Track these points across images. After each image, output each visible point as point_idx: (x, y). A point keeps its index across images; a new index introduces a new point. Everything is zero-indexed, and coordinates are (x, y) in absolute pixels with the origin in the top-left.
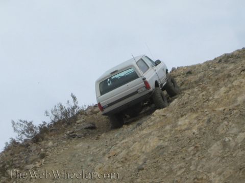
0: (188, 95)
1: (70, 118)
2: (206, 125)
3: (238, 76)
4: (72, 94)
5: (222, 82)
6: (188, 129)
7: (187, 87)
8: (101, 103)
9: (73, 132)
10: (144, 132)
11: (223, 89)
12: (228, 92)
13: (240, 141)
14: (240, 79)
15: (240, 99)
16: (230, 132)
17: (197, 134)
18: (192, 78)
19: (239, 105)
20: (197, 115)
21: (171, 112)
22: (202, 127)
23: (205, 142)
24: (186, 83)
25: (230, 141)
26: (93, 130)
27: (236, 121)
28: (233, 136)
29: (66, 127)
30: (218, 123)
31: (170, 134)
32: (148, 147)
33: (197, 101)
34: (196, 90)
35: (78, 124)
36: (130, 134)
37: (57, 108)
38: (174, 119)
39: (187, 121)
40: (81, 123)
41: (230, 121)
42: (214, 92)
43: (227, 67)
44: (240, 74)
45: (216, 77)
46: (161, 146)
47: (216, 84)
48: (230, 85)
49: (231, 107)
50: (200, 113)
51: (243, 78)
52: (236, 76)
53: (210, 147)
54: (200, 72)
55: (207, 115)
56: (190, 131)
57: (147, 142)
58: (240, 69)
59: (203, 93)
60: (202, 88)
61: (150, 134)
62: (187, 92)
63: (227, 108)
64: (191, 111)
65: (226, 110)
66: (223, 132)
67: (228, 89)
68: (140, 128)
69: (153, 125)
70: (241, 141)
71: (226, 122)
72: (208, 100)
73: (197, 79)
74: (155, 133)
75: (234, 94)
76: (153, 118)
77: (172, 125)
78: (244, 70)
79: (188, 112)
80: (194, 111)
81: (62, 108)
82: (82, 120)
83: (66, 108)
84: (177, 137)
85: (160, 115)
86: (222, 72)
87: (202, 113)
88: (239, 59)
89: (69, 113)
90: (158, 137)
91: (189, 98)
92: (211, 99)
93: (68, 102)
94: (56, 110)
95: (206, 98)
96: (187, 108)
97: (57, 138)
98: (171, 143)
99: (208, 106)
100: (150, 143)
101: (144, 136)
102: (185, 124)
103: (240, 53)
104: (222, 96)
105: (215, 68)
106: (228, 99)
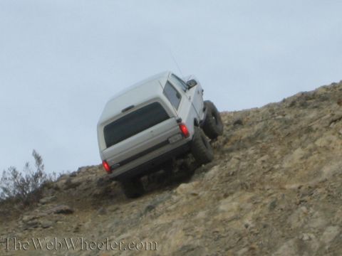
0: (238, 161)
1: (30, 194)
2: (267, 213)
3: (324, 129)
4: (34, 151)
5: (297, 140)
6: (236, 218)
7: (235, 146)
8: (107, 161)
9: (34, 219)
10: (160, 221)
11: (298, 153)
12: (307, 158)
13: (328, 240)
14: (329, 136)
15: (327, 170)
16: (311, 225)
17: (252, 228)
18: (243, 132)
19: (326, 180)
20: (252, 195)
21: (207, 188)
22: (261, 215)
23: (267, 241)
24: (232, 139)
25: (310, 239)
26: (70, 216)
27: (321, 206)
28: (316, 231)
29: (22, 209)
30: (289, 210)
31: (205, 225)
32: (166, 247)
33: (254, 171)
34: (251, 151)
35: (43, 204)
36: (135, 224)
37: (8, 176)
38: (211, 201)
39: (235, 205)
40: (48, 203)
41: (311, 206)
42: (283, 157)
43: (305, 115)
44: (328, 128)
45: (287, 131)
46: (190, 245)
47: (286, 143)
48: (310, 146)
49: (312, 183)
50: (257, 191)
51: (333, 134)
52: (321, 130)
53: (276, 250)
54: (258, 122)
55: (271, 194)
56: (239, 222)
57: (165, 239)
58: (328, 119)
59: (263, 158)
60: (261, 149)
61: (170, 224)
62: (236, 155)
63: (305, 185)
64: (242, 188)
65: (303, 189)
66: (299, 224)
67: (307, 152)
68: (152, 214)
69: (175, 209)
71: (304, 208)
72: (272, 170)
73: (253, 134)
74: (179, 223)
75: (316, 162)
76: (175, 198)
77: (208, 210)
78: (335, 121)
79: (236, 189)
80: (247, 188)
81: (15, 174)
82: (50, 198)
83: (24, 176)
84: (217, 232)
85: (187, 194)
86: (296, 124)
87: (262, 192)
88: (326, 102)
89: (27, 184)
90: (184, 230)
91: (238, 165)
92: (278, 169)
93: (27, 165)
94: (6, 179)
95: (269, 166)
96: (234, 182)
97: (6, 228)
98: (206, 241)
99: (272, 180)
100: (170, 240)
101: (159, 228)
102: (231, 210)
103: (329, 92)
104: (297, 164)
105: (284, 115)
106: (306, 169)
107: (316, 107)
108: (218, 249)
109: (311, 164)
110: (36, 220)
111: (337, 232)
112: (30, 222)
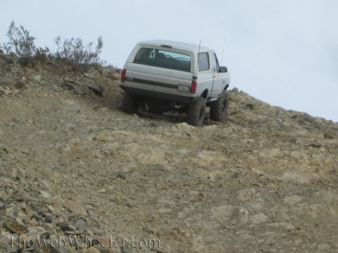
0: (232, 131)
1: (80, 64)
2: (228, 178)
3: (303, 147)
5: (280, 143)
6: (205, 168)
7: (237, 120)
8: (127, 71)
9: (72, 82)
10: (154, 138)
11: (276, 151)
12: (279, 158)
13: (255, 221)
14: (303, 153)
15: (287, 175)
16: (251, 204)
17: (212, 181)
18: (249, 114)
19: (282, 181)
20: (227, 160)
21: (199, 136)
22: (223, 177)
23: (215, 196)
24: (239, 115)
25: (244, 213)
26: (97, 96)
27: (267, 196)
28: (252, 210)
29: (69, 71)
30: (244, 185)
31: (182, 160)
32: (146, 157)
33: (238, 145)
34: (245, 130)
35: (85, 77)
36: (137, 129)
37: (73, 43)
38: (197, 146)
39: (211, 159)
40: (88, 78)
41: (260, 192)
42: (263, 148)
43: (297, 129)
44: (306, 147)
45: (278, 132)
46: (162, 166)
47: (272, 140)
48: (287, 152)
49: (271, 177)
50: (231, 160)
51: (307, 154)
52: (301, 146)
53: (217, 206)
54: (263, 114)
55: (239, 167)
56: (205, 172)
57: (149, 151)
58: (311, 141)
59: (250, 140)
60: (253, 133)
61: (159, 144)
62: (233, 126)
63: (266, 175)
64: (223, 151)
65: (261, 177)
66: (244, 199)
67: (282, 155)
68: (152, 130)
69: (169, 136)
70: (257, 222)
71: (254, 190)
72: (251, 151)
73: (255, 120)
74: (165, 147)
75: (284, 165)
76: (174, 128)
77: (190, 151)
78: (314, 146)
79: (218, 149)
80: (226, 153)
81: (79, 44)
82: (92, 76)
83: (84, 50)
84: (187, 169)
85: (184, 131)
86: (288, 131)
87: (234, 162)
88: (317, 130)
89: (83, 57)
90: (166, 154)
91: (230, 134)
92: (255, 154)
93: (91, 44)
94: (71, 44)
95: (250, 148)
96: (220, 144)
97: (50, 77)
98: (175, 170)
99: (246, 158)
100: (152, 155)
101: (149, 142)
102: (206, 161)
103: (324, 124)
104: (270, 158)
105: (284, 121)
106: (274, 166)
107: (308, 129)
108: (179, 181)
109: (280, 164)
110: (72, 85)
111: (264, 220)
112: (68, 83)
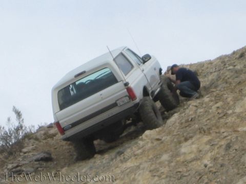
0: (195, 108)
1: (13, 145)
2: (223, 154)
4: (14, 107)
6: (196, 159)
9: (17, 166)
10: (129, 164)
17: (211, 167)
20: (209, 138)
21: (169, 133)
22: (218, 155)
23: (224, 178)
26: (49, 163)
29: (7, 158)
30: (243, 150)
31: (169, 166)
33: (209, 117)
34: (206, 99)
35: (25, 153)
36: (107, 168)
38: (173, 145)
39: (194, 147)
40: (29, 152)
42: (235, 103)
45: (237, 80)
47: (237, 91)
50: (214, 135)
54: (211, 73)
55: (226, 137)
56: (199, 163)
57: (134, 180)
59: (218, 105)
60: (216, 97)
61: (138, 167)
64: (200, 132)
68: (122, 158)
69: (142, 153)
72: (226, 115)
73: (208, 83)
74: (146, 165)
76: (141, 143)
77: (171, 153)
79: (195, 133)
80: (205, 132)
82: (31, 147)
83: (7, 129)
84: (180, 172)
85: (152, 139)
87: (218, 134)
89: (10, 137)
90: (150, 171)
91: (195, 112)
92: (231, 114)
93: (9, 120)
95: (223, 112)
96: (193, 127)
98: (170, 180)
99: (226, 124)
100: (139, 181)
101: (128, 170)
102: (191, 152)
105: (235, 66)
110: (19, 168)
112: (14, 170)
